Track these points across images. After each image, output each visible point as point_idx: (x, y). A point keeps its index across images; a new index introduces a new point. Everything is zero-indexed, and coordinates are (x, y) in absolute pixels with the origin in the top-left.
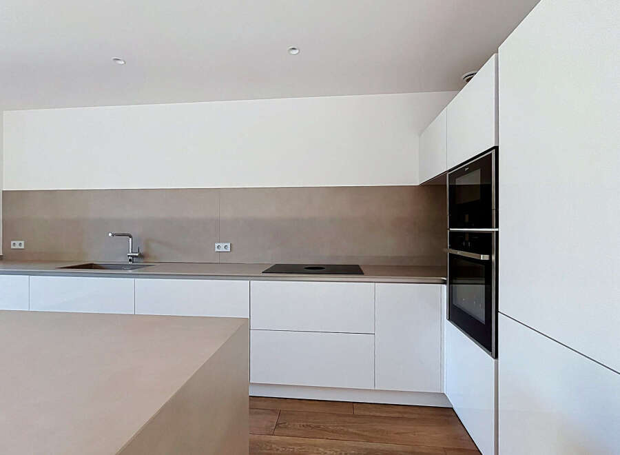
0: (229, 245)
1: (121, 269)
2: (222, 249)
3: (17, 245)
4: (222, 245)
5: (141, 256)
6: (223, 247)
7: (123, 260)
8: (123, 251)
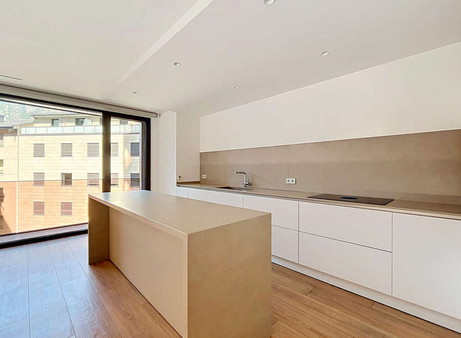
0: (294, 180)
1: (240, 190)
2: (291, 182)
3: (204, 177)
4: (291, 180)
5: (250, 184)
6: (291, 181)
7: (242, 186)
8: (241, 181)
